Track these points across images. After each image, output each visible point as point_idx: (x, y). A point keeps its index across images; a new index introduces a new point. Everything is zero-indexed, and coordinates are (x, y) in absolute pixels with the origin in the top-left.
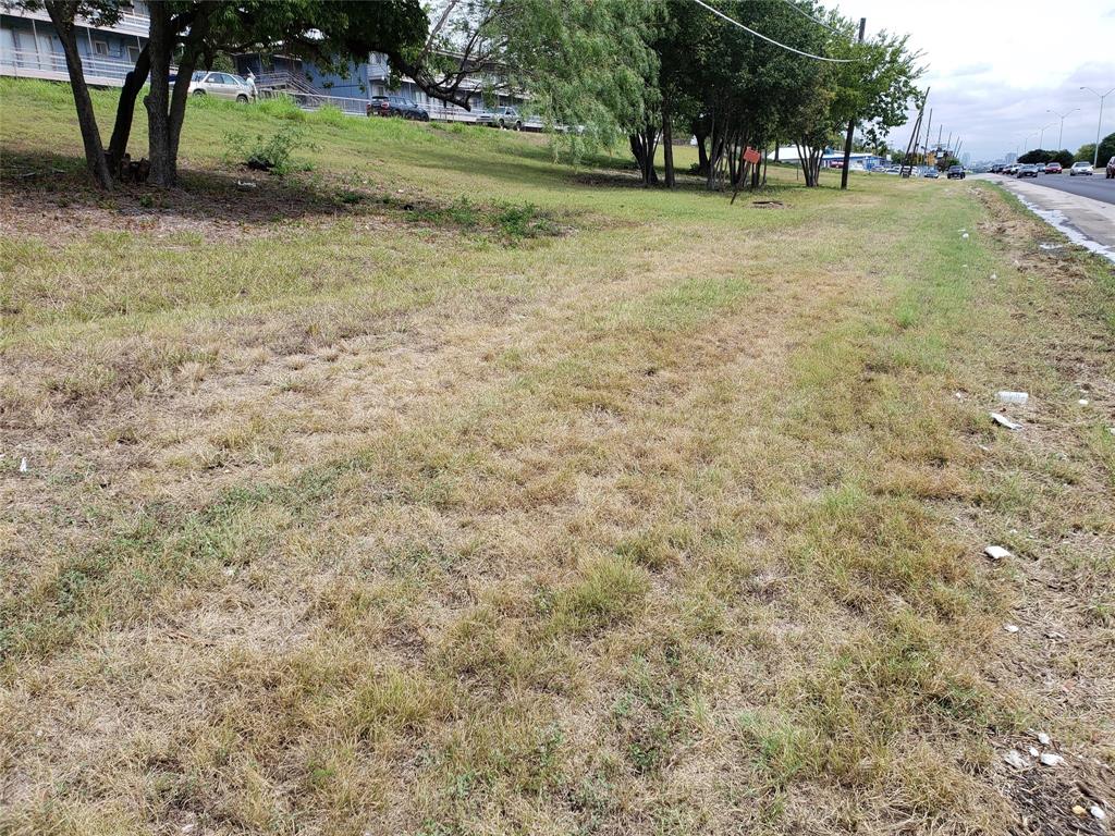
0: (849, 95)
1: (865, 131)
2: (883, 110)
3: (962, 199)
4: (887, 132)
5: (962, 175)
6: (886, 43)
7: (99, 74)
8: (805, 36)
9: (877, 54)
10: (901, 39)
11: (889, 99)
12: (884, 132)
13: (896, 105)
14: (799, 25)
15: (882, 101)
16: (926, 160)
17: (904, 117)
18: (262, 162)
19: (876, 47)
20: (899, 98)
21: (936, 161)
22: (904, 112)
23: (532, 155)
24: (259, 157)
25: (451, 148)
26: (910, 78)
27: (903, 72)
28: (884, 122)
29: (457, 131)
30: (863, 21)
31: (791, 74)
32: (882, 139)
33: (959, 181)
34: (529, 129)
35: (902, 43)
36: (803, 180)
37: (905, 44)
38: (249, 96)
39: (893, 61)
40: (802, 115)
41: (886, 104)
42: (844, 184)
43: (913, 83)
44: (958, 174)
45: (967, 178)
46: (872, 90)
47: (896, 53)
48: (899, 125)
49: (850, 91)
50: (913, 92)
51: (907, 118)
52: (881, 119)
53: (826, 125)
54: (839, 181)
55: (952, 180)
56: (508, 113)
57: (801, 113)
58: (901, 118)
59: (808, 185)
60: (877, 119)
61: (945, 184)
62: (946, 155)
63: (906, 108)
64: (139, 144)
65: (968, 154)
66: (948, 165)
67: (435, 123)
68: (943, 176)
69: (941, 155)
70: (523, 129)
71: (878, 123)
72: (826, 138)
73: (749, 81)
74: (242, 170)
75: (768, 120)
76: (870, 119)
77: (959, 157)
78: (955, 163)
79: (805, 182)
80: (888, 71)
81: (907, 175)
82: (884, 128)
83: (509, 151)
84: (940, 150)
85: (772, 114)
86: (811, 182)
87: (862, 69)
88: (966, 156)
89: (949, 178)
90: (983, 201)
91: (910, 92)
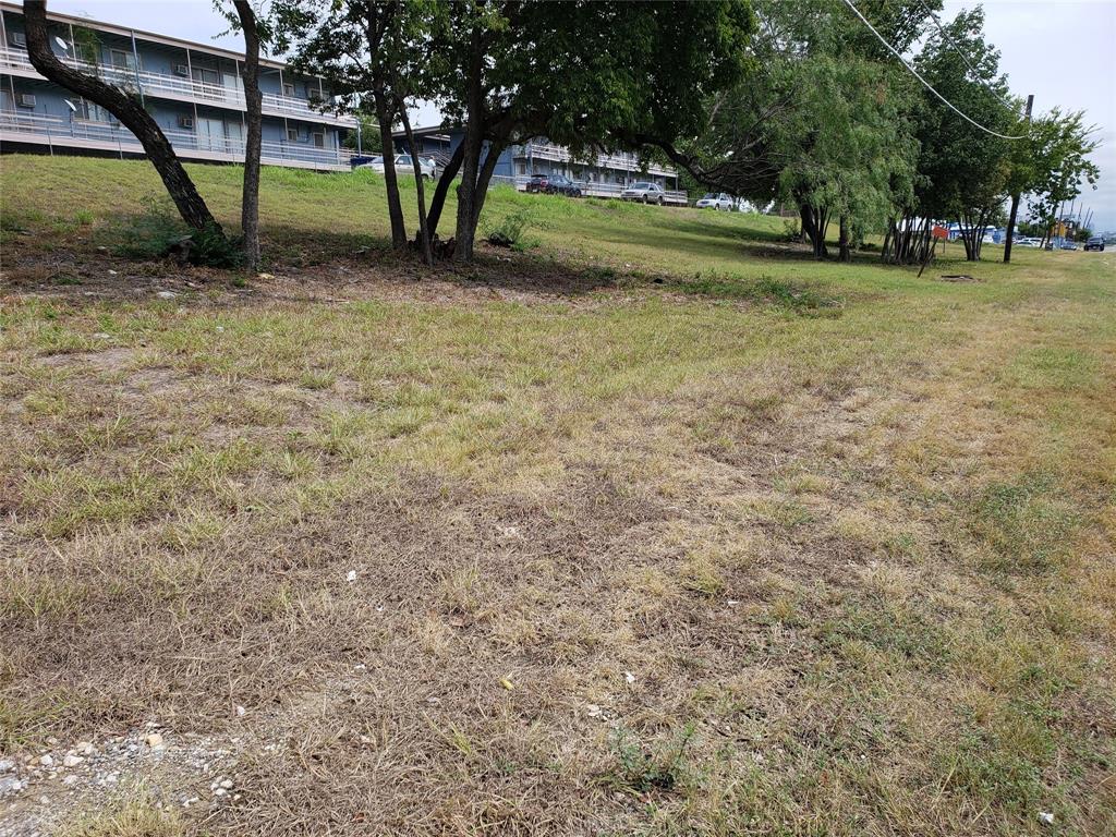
0: (1021, 171)
1: (1032, 205)
2: (1052, 184)
4: (1057, 206)
6: (1058, 119)
7: (292, 157)
8: (992, 116)
9: (1049, 129)
10: (1075, 116)
11: (1059, 174)
12: (1053, 206)
13: (1067, 180)
14: (986, 107)
15: (1050, 175)
17: (1076, 192)
18: (502, 240)
19: (1049, 123)
20: (1071, 173)
22: (1077, 187)
23: (685, 229)
24: (500, 234)
25: (615, 222)
26: (1082, 152)
27: (1076, 147)
28: (1053, 196)
29: (612, 207)
30: (1031, 98)
31: (977, 152)
32: (1051, 213)
34: (670, 204)
35: (1076, 120)
36: (964, 253)
37: (1079, 121)
38: (430, 176)
39: (1066, 136)
42: (1007, 258)
43: (1085, 157)
44: (1097, 246)
46: (1045, 165)
47: (1071, 128)
48: (1070, 199)
49: (1021, 167)
50: (1086, 165)
51: (1079, 193)
52: (1050, 194)
54: (1001, 255)
55: (1090, 252)
56: (651, 189)
58: (1073, 192)
59: (969, 259)
60: (1046, 193)
62: (1075, 226)
63: (1079, 183)
64: (447, 226)
67: (592, 199)
68: (1080, 248)
69: (1070, 225)
70: (664, 204)
71: (1047, 198)
73: (933, 160)
74: (486, 246)
76: (1039, 194)
79: (967, 256)
80: (1059, 147)
82: (1053, 203)
83: (664, 226)
86: (972, 256)
87: (1034, 146)
91: (1083, 166)
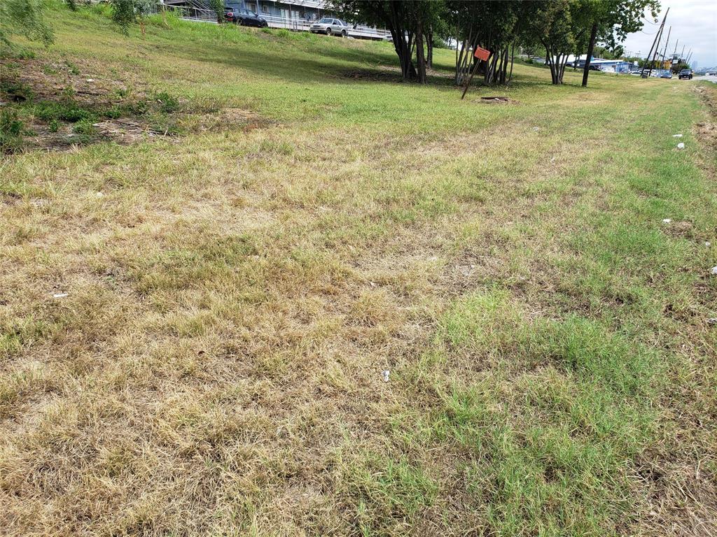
2: (622, 17)
3: (686, 96)
4: (625, 37)
5: (691, 77)
11: (628, 9)
12: (622, 37)
13: (634, 13)
15: (622, 10)
16: (664, 66)
17: (641, 24)
20: (638, 7)
21: (671, 66)
22: (641, 19)
28: (623, 29)
32: (620, 43)
33: (687, 81)
40: (540, 18)
41: (626, 13)
42: (585, 82)
44: (687, 75)
45: (694, 79)
48: (635, 31)
51: (643, 25)
52: (620, 26)
53: (567, 29)
54: (581, 79)
55: (682, 80)
56: (334, 24)
57: (539, 16)
58: (638, 25)
59: (554, 83)
60: (616, 26)
61: (676, 83)
62: (680, 62)
63: (643, 16)
65: (697, 62)
66: (681, 69)
68: (676, 77)
69: (676, 62)
71: (617, 30)
72: (566, 41)
75: (506, 22)
77: (690, 63)
78: (686, 67)
79: (552, 80)
81: (644, 76)
82: (621, 34)
84: (675, 58)
85: (510, 16)
86: (556, 80)
88: (695, 64)
89: (680, 78)
90: (705, 98)
